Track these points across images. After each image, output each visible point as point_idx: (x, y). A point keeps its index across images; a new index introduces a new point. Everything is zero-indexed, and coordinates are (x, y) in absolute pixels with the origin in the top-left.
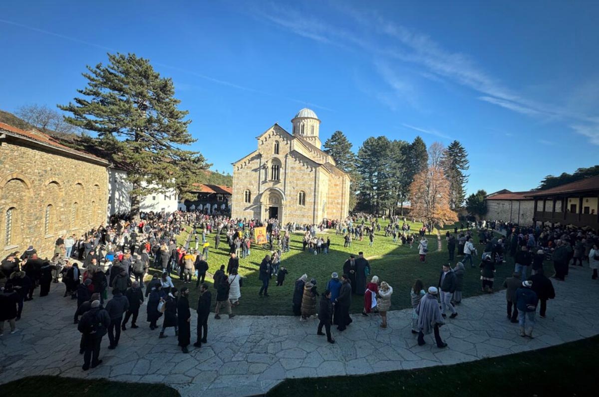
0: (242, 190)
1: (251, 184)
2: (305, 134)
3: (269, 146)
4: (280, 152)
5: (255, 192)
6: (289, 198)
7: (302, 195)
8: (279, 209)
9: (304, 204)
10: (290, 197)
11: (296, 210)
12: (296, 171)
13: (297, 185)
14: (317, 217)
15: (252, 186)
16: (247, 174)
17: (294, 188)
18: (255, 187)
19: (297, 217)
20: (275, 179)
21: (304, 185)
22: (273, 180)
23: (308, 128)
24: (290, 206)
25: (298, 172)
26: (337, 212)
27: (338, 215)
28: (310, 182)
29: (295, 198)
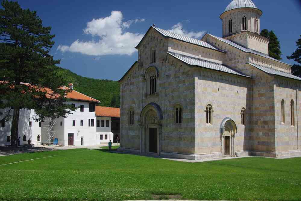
0: (127, 109)
1: (134, 102)
3: (147, 54)
5: (137, 112)
7: (178, 110)
8: (158, 130)
10: (166, 115)
11: (173, 131)
12: (171, 79)
13: (173, 98)
17: (170, 103)
18: (137, 105)
20: (153, 94)
21: (179, 97)
23: (238, 23)
24: (166, 126)
25: (173, 81)
26: (264, 136)
27: (266, 141)
28: (185, 92)
29: (171, 115)
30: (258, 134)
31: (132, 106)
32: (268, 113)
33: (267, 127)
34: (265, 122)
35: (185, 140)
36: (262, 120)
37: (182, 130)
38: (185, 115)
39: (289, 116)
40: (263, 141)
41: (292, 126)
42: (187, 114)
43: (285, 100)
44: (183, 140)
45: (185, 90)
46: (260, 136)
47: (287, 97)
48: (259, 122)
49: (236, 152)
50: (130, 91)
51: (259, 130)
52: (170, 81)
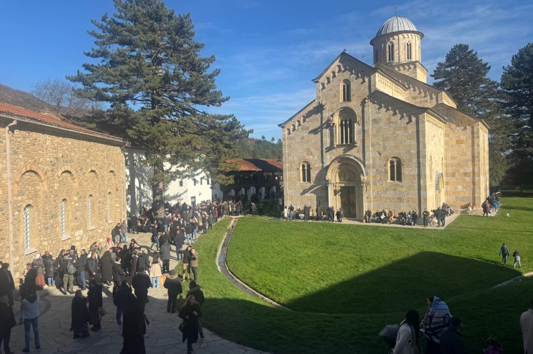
0: (297, 163)
1: (309, 153)
2: (396, 60)
3: (334, 90)
4: (352, 98)
5: (316, 165)
6: (372, 172)
7: (395, 163)
8: (356, 189)
9: (399, 179)
10: (374, 170)
11: (387, 189)
12: (381, 124)
13: (385, 148)
14: (425, 199)
15: (311, 157)
16: (303, 138)
17: (380, 154)
18: (316, 158)
19: (389, 201)
20: (347, 142)
21: (397, 147)
22: (344, 143)
23: (401, 50)
24: (375, 184)
25: (385, 127)
26: (465, 190)
27: (468, 195)
28: (408, 141)
29: (383, 170)
30: (456, 188)
31: (307, 158)
32: (470, 163)
33: (468, 179)
34: (466, 174)
35: (409, 201)
36: (462, 171)
37: (403, 190)
38: (408, 171)
40: (463, 195)
42: (411, 169)
44: (405, 201)
45: (408, 139)
46: (459, 190)
48: (457, 174)
50: (302, 139)
51: (457, 183)
52: (380, 127)
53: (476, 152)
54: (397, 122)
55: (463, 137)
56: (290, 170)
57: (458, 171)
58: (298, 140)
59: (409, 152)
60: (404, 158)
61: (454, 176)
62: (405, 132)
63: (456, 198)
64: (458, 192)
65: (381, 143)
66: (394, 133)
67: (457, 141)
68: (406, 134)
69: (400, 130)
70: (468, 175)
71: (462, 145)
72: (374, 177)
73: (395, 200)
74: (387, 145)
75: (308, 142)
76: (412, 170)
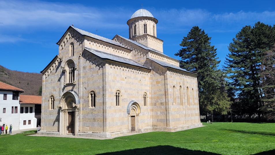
0: (48, 97)
1: (54, 89)
3: (67, 49)
4: (75, 54)
5: (57, 98)
6: (82, 101)
7: (93, 95)
9: (95, 105)
10: (83, 100)
11: (88, 113)
13: (88, 85)
15: (55, 92)
16: (52, 80)
17: (86, 89)
18: (57, 93)
19: (89, 121)
20: (72, 81)
21: (93, 84)
24: (83, 109)
25: (88, 71)
26: (161, 115)
29: (87, 99)
30: (157, 113)
31: (53, 93)
32: (164, 97)
33: (163, 107)
34: (161, 103)
36: (160, 102)
37: (96, 113)
38: (98, 100)
39: (179, 99)
40: (161, 118)
41: (181, 106)
43: (175, 86)
44: (97, 121)
45: (98, 79)
47: (177, 84)
49: (140, 128)
51: (158, 110)
52: (86, 72)
53: (166, 89)
54: (93, 68)
55: (160, 80)
56: (45, 101)
57: (158, 102)
58: (50, 81)
59: (99, 87)
60: (97, 91)
61: (156, 105)
62: (97, 74)
63: (157, 120)
64: (158, 116)
65: (86, 82)
66: (92, 75)
67: (157, 82)
68: (98, 76)
69: (95, 73)
70: (163, 104)
71: (159, 84)
72: (83, 105)
73: (92, 120)
74: (89, 83)
75: (54, 83)
76: (100, 99)
